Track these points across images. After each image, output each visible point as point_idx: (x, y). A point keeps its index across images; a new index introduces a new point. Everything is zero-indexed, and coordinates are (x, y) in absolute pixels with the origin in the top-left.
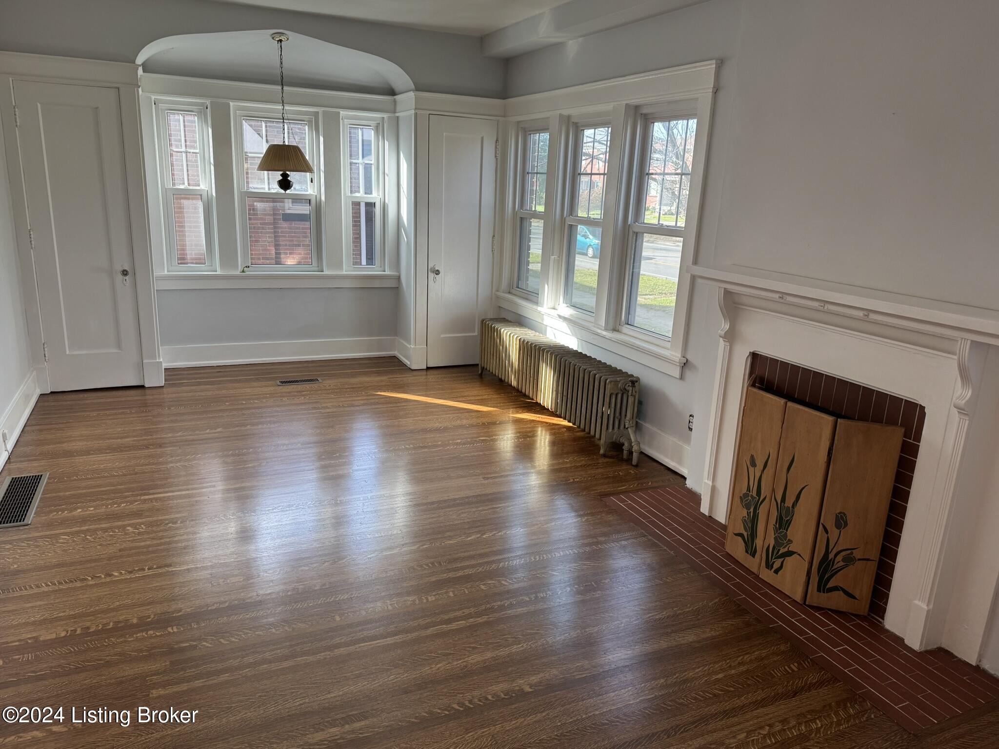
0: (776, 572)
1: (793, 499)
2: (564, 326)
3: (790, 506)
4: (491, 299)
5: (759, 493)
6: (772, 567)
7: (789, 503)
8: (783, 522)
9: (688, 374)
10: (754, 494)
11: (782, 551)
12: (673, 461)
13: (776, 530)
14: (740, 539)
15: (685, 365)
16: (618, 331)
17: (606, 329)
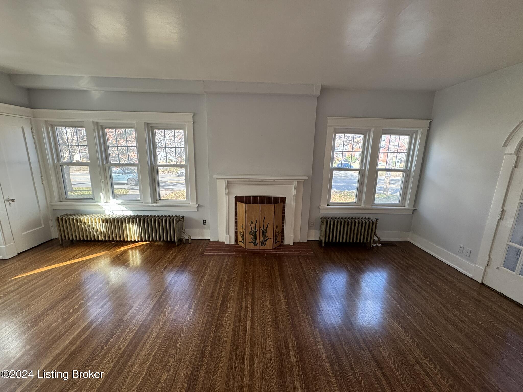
0: (265, 245)
1: (266, 226)
2: (122, 208)
3: (266, 228)
4: (48, 207)
5: (255, 229)
6: (263, 245)
7: (265, 228)
8: (264, 232)
9: (200, 209)
10: (254, 230)
11: (265, 240)
12: (200, 236)
13: (262, 236)
14: (251, 243)
15: (199, 207)
16: (156, 203)
17: (152, 203)
